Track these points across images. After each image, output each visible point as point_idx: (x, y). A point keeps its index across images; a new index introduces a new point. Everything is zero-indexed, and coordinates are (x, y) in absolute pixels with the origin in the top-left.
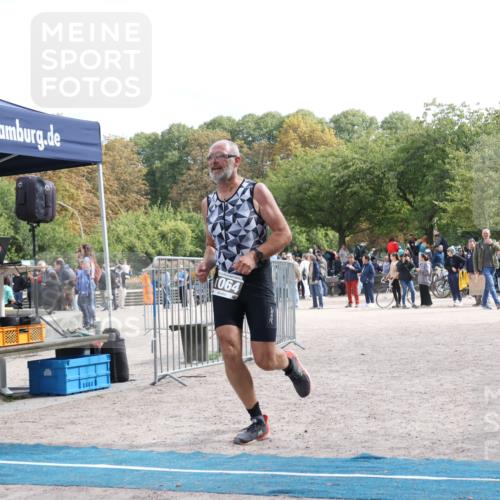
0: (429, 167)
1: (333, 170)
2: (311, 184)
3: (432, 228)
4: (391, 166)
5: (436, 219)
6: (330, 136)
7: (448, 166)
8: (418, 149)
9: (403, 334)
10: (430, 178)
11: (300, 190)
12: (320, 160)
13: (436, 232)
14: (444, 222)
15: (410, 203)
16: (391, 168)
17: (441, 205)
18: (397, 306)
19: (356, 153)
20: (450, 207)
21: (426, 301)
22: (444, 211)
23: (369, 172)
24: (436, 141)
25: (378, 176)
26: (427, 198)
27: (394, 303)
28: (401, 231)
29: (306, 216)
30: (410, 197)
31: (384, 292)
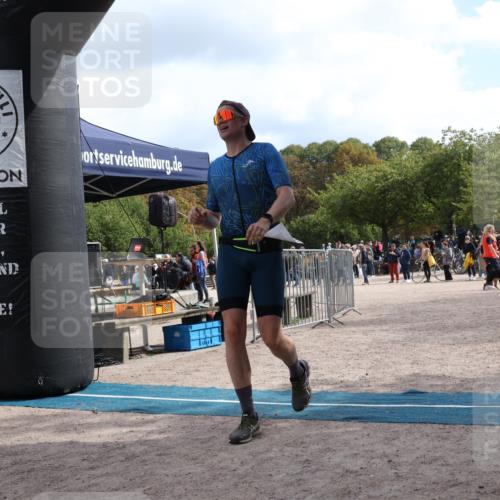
0: (447, 177)
1: (376, 182)
2: (361, 192)
3: (451, 222)
4: (419, 177)
5: (454, 216)
6: (373, 156)
7: (462, 177)
8: (440, 164)
9: (433, 302)
10: (449, 186)
11: (352, 197)
12: (366, 175)
13: (454, 225)
14: (460, 217)
15: (434, 204)
16: (419, 179)
17: (458, 205)
18: (428, 281)
19: (394, 168)
20: (464, 207)
21: (448, 277)
22: (460, 209)
23: (403, 182)
24: (452, 158)
25: (410, 186)
26: (447, 200)
27: (425, 279)
28: (429, 225)
29: (357, 217)
30: (434, 200)
31: (417, 270)
